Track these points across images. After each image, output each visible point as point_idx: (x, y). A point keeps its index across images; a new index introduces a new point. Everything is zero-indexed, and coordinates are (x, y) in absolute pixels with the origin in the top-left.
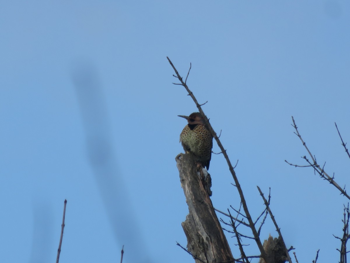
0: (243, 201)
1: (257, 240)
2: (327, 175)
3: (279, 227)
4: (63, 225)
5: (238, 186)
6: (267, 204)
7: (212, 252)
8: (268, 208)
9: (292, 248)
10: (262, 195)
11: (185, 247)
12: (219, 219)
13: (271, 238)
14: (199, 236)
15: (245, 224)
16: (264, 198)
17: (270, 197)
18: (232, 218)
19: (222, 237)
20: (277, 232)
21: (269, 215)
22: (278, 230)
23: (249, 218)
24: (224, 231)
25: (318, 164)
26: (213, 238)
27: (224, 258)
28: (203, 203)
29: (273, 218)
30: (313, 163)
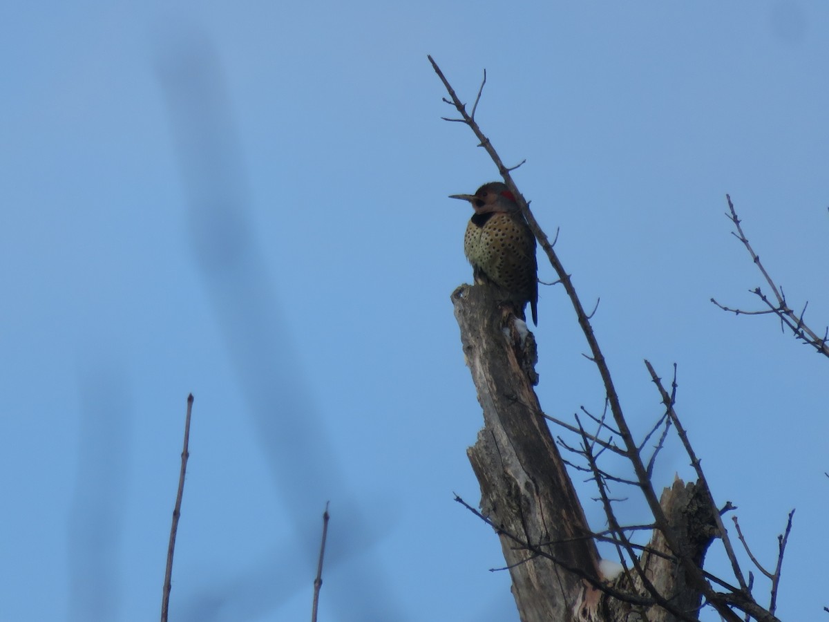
0: (612, 395)
1: (646, 486)
2: (811, 333)
3: (698, 457)
4: (185, 455)
5: (599, 359)
6: (669, 401)
7: (540, 517)
8: (670, 412)
9: (728, 507)
10: (657, 380)
11: (476, 505)
12: (556, 439)
13: (678, 484)
14: (507, 480)
15: (616, 449)
16: (661, 389)
17: (674, 385)
18: (585, 435)
19: (563, 482)
20: (693, 469)
21: (673, 427)
22: (696, 464)
23: (626, 435)
24: (567, 466)
25: (790, 306)
26: (541, 484)
27: (569, 530)
28: (516, 400)
29: (683, 434)
30: (777, 306)
